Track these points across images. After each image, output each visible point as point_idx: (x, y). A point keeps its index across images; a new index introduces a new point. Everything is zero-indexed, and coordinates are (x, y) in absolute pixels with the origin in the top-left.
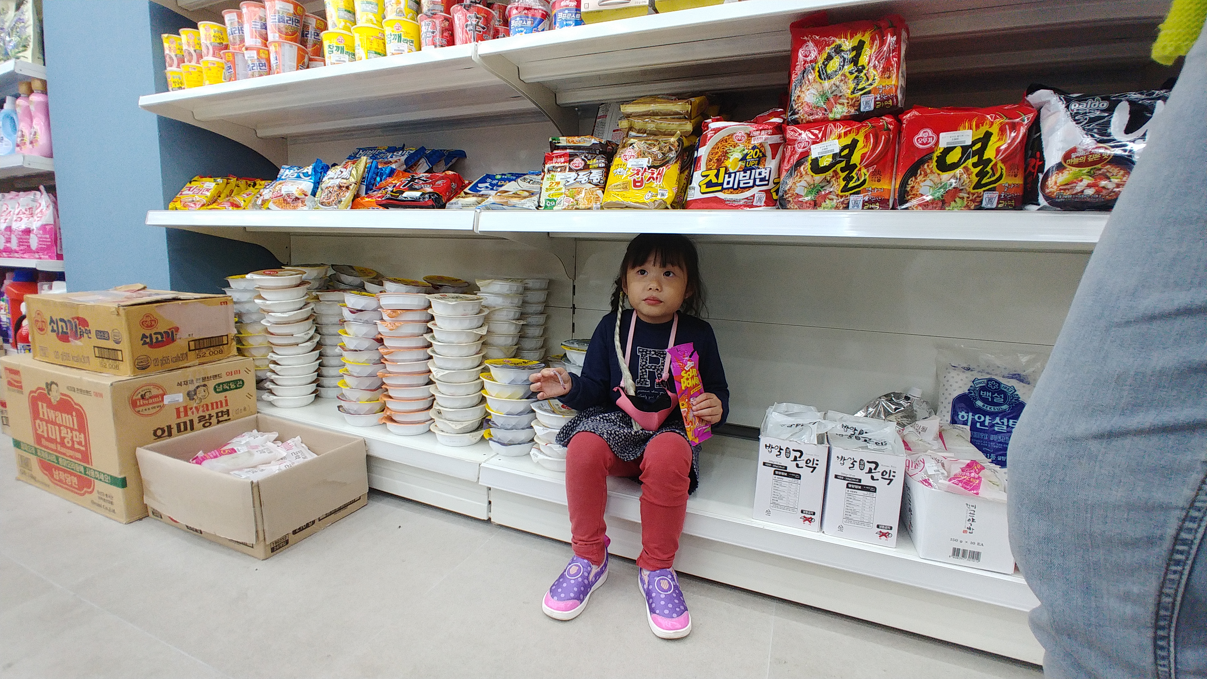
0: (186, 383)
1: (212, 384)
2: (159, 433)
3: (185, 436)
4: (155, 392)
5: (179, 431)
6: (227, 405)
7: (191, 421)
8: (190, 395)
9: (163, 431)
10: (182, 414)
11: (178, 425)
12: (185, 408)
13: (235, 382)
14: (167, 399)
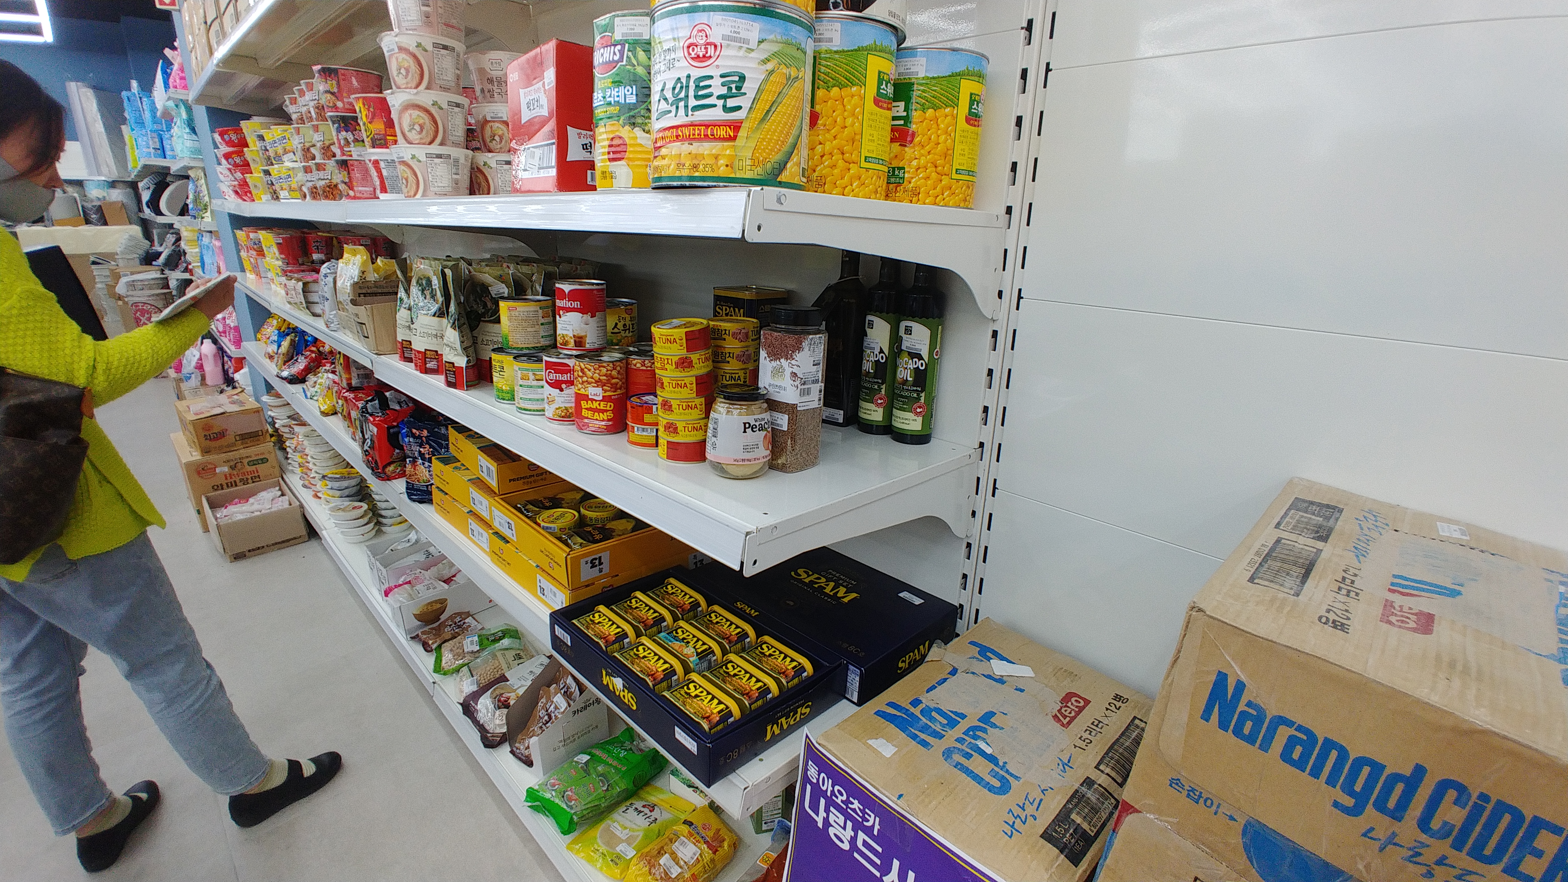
0: (228, 461)
1: (245, 461)
2: (216, 487)
3: (232, 489)
4: (210, 466)
5: (228, 486)
6: (257, 472)
7: (235, 482)
8: (233, 468)
9: (218, 486)
10: (229, 478)
11: (227, 484)
12: (230, 475)
13: (262, 459)
14: (218, 470)
